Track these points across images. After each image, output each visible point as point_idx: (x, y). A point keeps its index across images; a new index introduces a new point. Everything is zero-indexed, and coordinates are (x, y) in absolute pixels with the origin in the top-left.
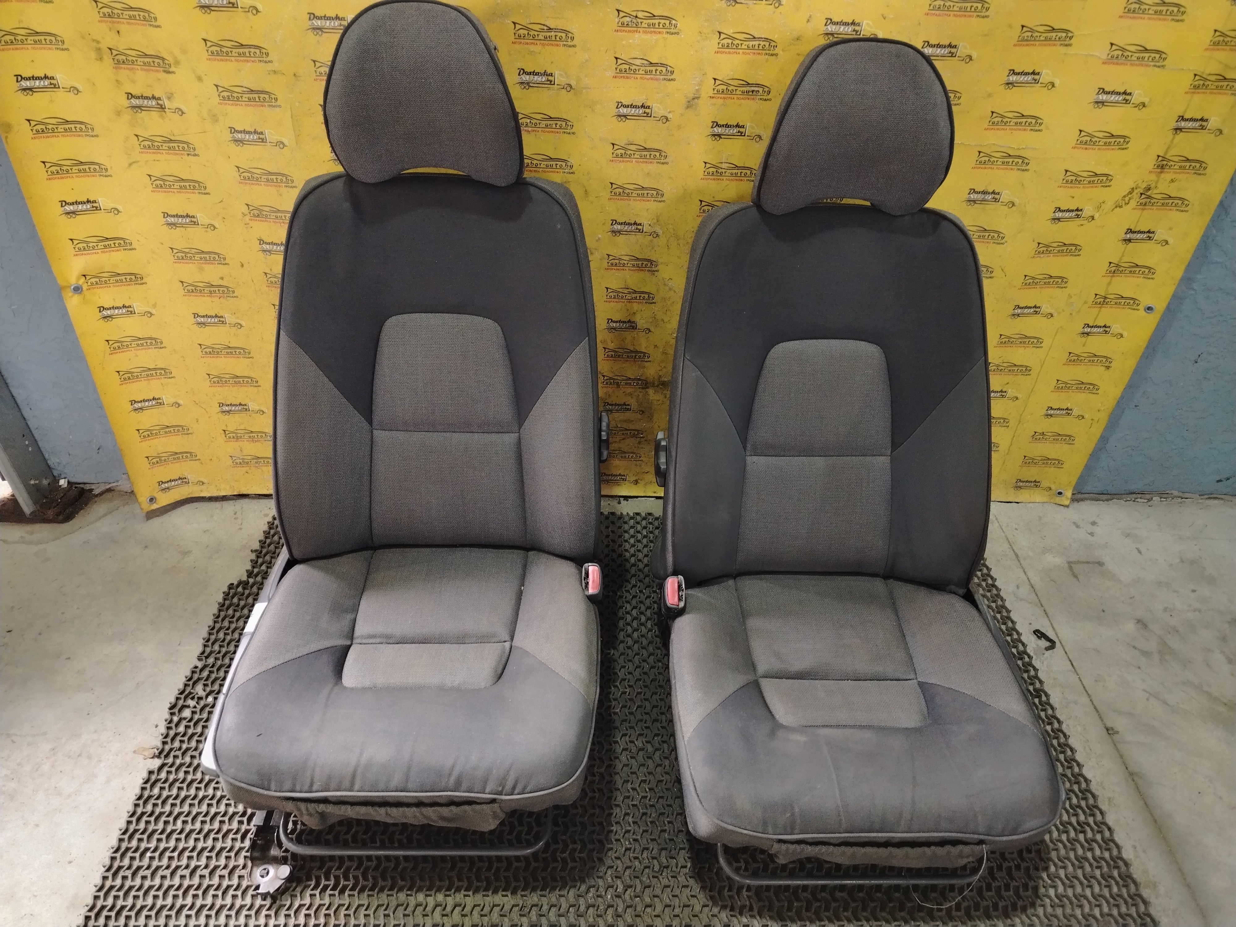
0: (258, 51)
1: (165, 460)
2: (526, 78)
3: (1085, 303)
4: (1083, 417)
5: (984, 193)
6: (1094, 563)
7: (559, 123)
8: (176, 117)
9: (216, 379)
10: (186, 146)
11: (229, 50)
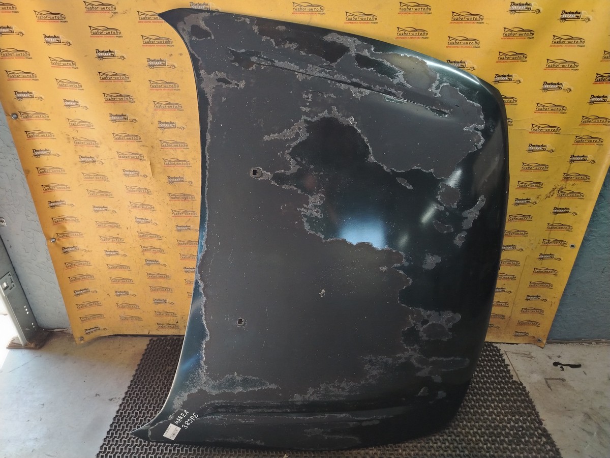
0: (136, 137)
1: (89, 319)
3: (539, 243)
4: (546, 301)
6: (560, 379)
8: (100, 165)
9: (114, 280)
10: (104, 177)
11: (123, 137)
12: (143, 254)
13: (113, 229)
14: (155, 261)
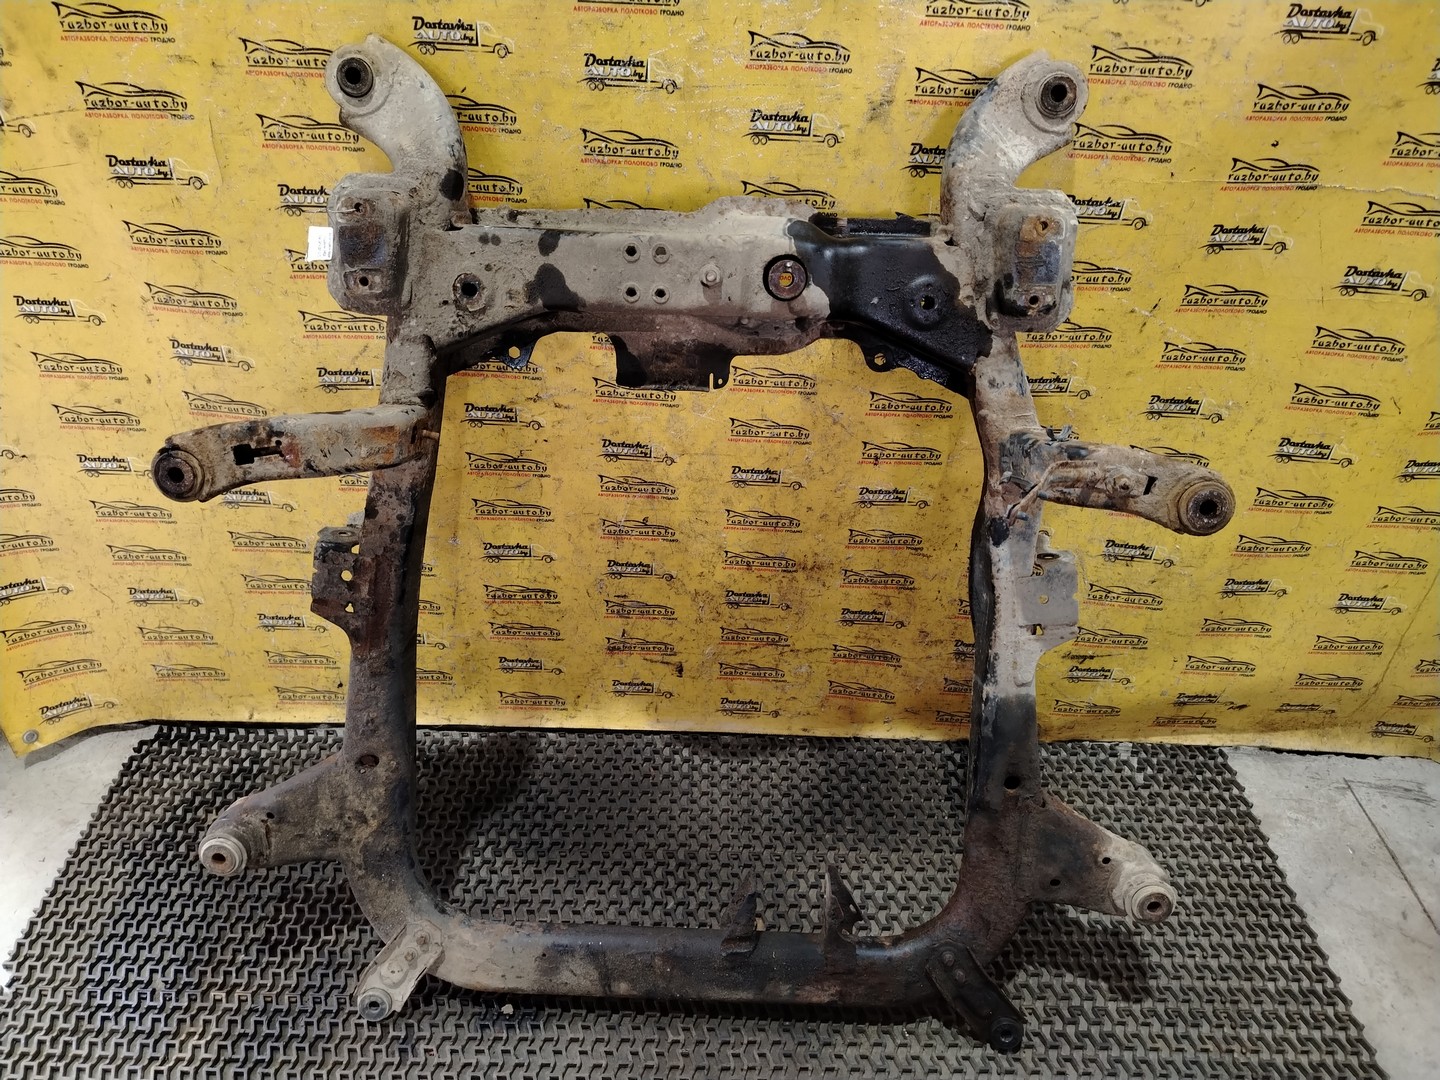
0: (149, 22)
1: (50, 675)
2: (598, 70)
5: (1374, 274)
7: (655, 148)
8: (21, 137)
9: (121, 554)
10: (41, 187)
11: (100, 20)
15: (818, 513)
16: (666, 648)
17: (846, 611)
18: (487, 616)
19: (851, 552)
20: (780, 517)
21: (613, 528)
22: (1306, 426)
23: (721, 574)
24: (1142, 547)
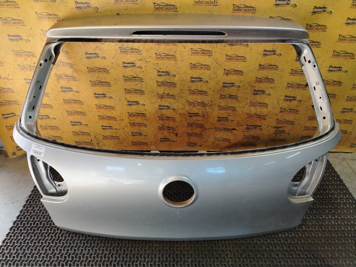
12: (59, 82)
13: (29, 58)
14: (69, 88)
15: (212, 90)
16: (174, 129)
17: (219, 117)
18: (128, 121)
19: (220, 101)
20: (203, 91)
21: (160, 96)
22: (336, 62)
23: (187, 108)
24: (294, 97)
